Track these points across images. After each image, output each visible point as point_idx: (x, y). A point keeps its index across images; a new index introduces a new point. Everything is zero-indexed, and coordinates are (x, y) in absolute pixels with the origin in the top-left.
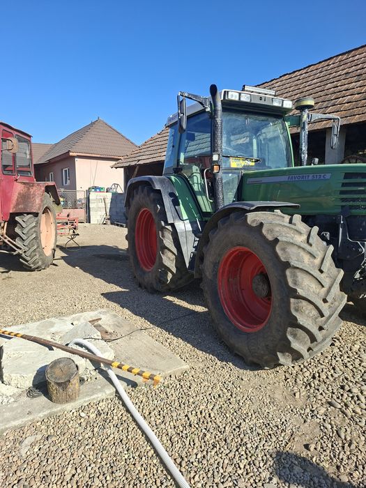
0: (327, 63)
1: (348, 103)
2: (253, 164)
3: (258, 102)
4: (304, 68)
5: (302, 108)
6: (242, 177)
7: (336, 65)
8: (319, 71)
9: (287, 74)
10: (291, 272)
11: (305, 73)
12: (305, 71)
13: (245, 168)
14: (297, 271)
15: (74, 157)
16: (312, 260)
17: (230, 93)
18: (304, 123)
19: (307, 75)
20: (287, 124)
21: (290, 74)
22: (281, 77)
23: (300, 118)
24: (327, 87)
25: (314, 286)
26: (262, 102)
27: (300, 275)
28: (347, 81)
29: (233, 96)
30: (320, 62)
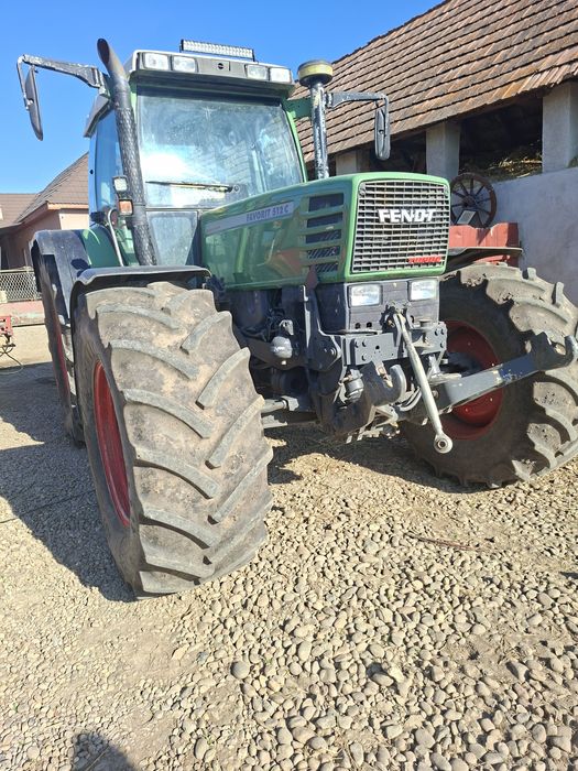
0: (439, 11)
1: (460, 78)
2: (222, 195)
3: (214, 72)
4: (406, 24)
5: (311, 81)
6: (199, 222)
7: (453, 12)
8: (426, 26)
9: (379, 37)
10: (133, 414)
11: (406, 33)
12: (406, 29)
13: (205, 204)
14: (143, 408)
15: (56, 212)
16: (183, 383)
17: (147, 56)
18: (317, 111)
19: (409, 35)
20: (291, 115)
21: (384, 36)
22: (369, 44)
23: (308, 101)
24: (435, 52)
25: (182, 439)
26: (225, 73)
27: (149, 417)
28: (465, 39)
29: (157, 61)
30: (430, 11)
